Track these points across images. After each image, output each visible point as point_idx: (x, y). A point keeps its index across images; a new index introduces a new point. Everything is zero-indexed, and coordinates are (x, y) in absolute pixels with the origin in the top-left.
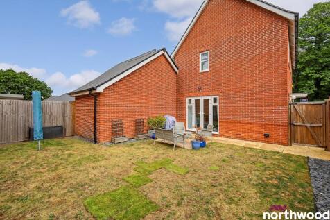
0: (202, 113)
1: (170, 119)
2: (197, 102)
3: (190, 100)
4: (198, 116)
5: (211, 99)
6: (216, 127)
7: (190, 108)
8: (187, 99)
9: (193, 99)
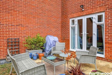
0: (85, 32)
1: (51, 39)
2: (80, 22)
3: (73, 21)
4: (81, 36)
5: (95, 17)
6: (101, 47)
7: (73, 29)
8: (71, 20)
9: (76, 20)
